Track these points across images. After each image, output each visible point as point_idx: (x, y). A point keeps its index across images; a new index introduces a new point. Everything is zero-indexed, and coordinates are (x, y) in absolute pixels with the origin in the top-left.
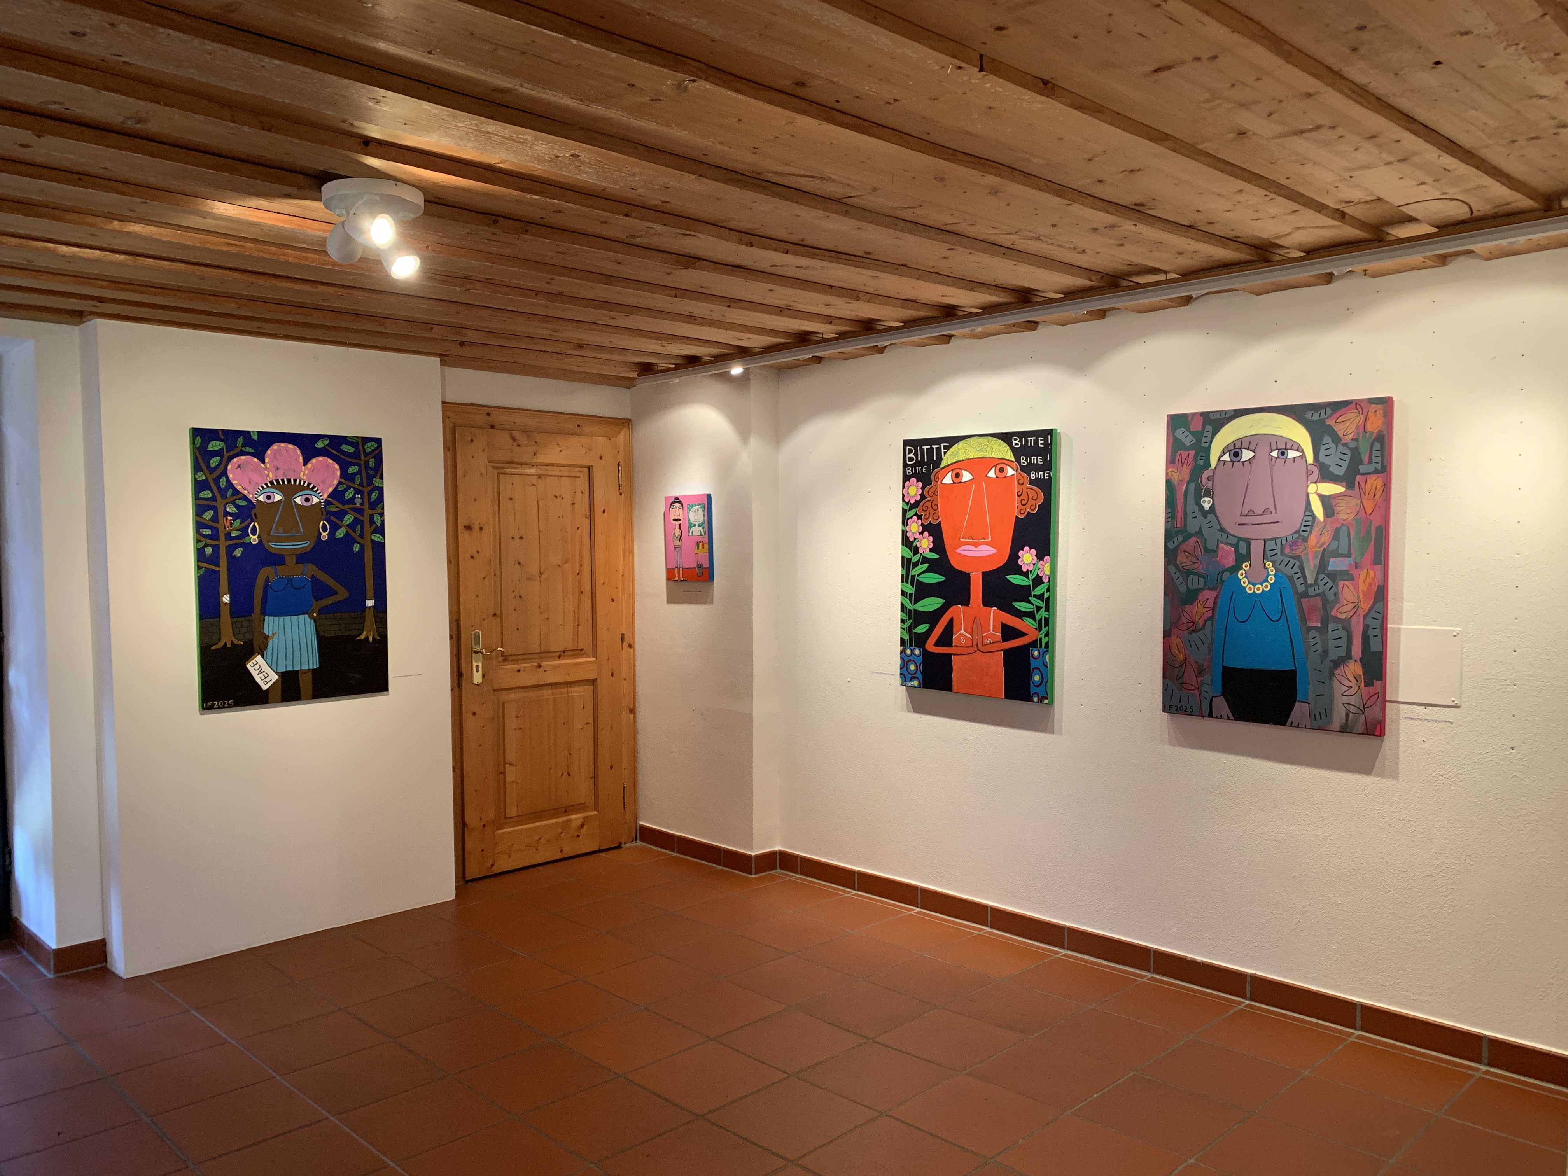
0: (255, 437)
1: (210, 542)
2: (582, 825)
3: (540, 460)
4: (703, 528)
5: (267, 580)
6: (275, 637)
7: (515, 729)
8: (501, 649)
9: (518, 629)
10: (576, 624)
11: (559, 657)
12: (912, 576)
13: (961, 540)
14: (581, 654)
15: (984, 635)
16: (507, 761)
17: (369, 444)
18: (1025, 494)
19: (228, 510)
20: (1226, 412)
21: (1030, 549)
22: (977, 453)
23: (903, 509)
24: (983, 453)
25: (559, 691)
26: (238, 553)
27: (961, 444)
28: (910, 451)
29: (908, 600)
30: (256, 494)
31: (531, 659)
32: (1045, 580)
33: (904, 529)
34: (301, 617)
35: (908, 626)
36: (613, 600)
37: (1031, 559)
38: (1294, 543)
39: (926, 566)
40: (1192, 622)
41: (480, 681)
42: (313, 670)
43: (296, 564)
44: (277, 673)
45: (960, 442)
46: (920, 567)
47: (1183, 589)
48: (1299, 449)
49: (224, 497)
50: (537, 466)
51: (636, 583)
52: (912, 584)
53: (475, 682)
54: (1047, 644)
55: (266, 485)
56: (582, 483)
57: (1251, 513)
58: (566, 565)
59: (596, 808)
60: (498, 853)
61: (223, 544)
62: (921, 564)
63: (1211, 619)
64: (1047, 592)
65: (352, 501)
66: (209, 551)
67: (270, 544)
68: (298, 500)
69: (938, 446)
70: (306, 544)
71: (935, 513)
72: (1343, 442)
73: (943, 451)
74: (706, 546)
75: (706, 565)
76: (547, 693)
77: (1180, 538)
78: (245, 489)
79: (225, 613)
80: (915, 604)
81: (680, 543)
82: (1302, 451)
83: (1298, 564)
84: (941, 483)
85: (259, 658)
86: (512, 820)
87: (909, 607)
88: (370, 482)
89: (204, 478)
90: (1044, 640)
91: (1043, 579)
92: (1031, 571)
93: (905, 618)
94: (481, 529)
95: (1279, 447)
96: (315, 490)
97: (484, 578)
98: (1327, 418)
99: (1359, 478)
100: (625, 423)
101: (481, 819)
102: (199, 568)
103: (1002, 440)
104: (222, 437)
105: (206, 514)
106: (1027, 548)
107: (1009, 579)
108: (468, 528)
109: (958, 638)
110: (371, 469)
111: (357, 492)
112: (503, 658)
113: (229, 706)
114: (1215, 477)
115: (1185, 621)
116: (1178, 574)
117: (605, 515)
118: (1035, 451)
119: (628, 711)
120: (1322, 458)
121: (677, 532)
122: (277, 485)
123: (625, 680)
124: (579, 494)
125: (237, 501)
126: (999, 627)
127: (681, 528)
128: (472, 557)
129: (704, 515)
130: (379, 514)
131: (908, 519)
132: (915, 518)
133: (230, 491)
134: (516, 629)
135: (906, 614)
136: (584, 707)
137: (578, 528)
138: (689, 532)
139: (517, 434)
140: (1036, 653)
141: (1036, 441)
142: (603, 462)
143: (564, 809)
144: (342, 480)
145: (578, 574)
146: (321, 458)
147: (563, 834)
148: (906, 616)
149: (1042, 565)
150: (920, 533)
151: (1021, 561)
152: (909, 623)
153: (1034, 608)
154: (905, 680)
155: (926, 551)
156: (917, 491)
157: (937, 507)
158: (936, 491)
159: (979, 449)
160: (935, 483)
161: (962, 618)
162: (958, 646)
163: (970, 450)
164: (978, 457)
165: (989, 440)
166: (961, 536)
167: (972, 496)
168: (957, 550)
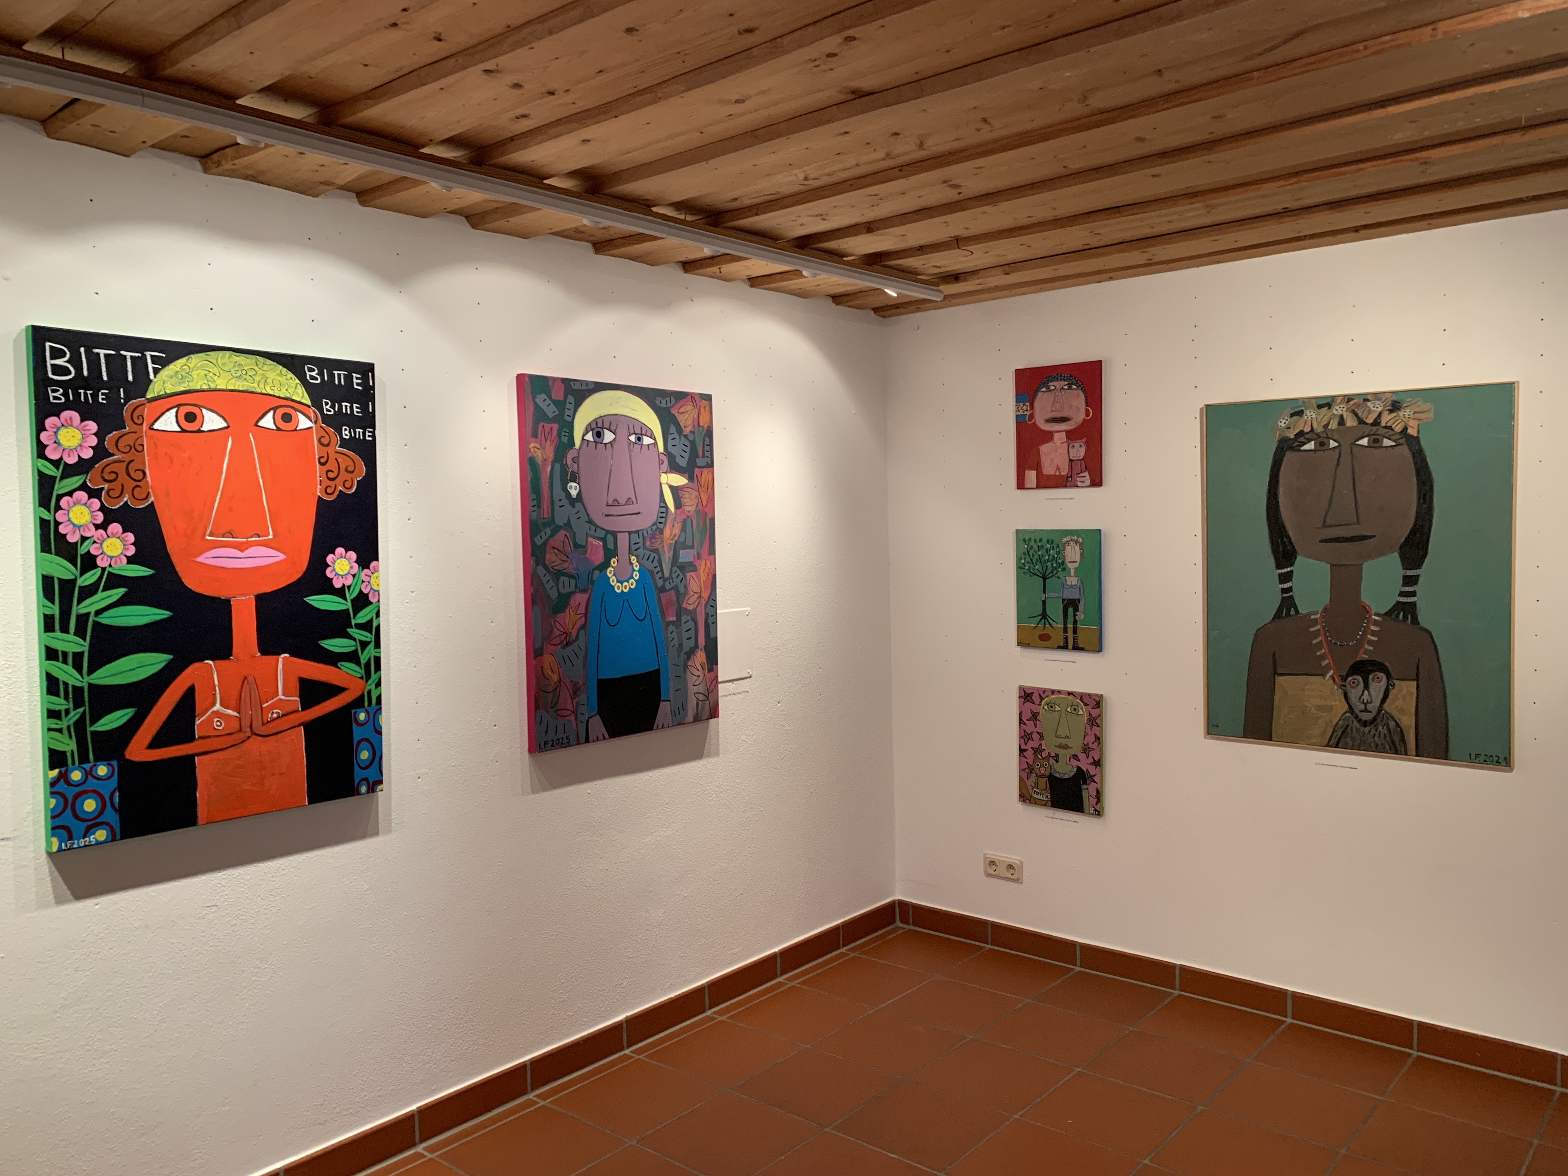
12: (79, 617)
13: (208, 538)
15: (264, 706)
18: (332, 461)
20: (587, 383)
21: (346, 552)
22: (233, 381)
23: (40, 475)
24: (245, 383)
27: (195, 360)
28: (57, 354)
29: (69, 668)
32: (373, 599)
33: (46, 516)
35: (71, 722)
37: (348, 568)
38: (653, 537)
39: (118, 593)
40: (565, 633)
45: (192, 356)
46: (100, 595)
47: (554, 595)
48: (652, 436)
52: (80, 632)
54: (379, 699)
57: (616, 503)
62: (104, 590)
63: (583, 627)
64: (375, 618)
69: (139, 354)
71: (137, 486)
72: (685, 433)
73: (150, 366)
77: (548, 531)
80: (91, 672)
82: (655, 439)
83: (656, 558)
84: (151, 429)
87: (71, 682)
90: (374, 695)
91: (370, 598)
92: (349, 587)
93: (63, 708)
95: (636, 432)
98: (672, 407)
99: (697, 471)
103: (284, 366)
106: (340, 550)
107: (310, 602)
109: (210, 720)
114: (581, 459)
115: (557, 633)
116: (548, 577)
118: (347, 393)
120: (670, 448)
126: (296, 685)
131: (60, 497)
132: (82, 495)
135: (66, 698)
140: (362, 716)
141: (349, 379)
148: (65, 702)
149: (366, 575)
150: (97, 527)
151: (331, 572)
152: (74, 715)
153: (356, 645)
154: (71, 838)
155: (116, 563)
156: (83, 438)
157: (139, 475)
158: (139, 442)
159: (238, 375)
160: (135, 428)
161: (216, 682)
162: (209, 737)
163: (218, 374)
164: (237, 388)
165: (258, 362)
166: (208, 532)
167: (229, 460)
168: (201, 559)
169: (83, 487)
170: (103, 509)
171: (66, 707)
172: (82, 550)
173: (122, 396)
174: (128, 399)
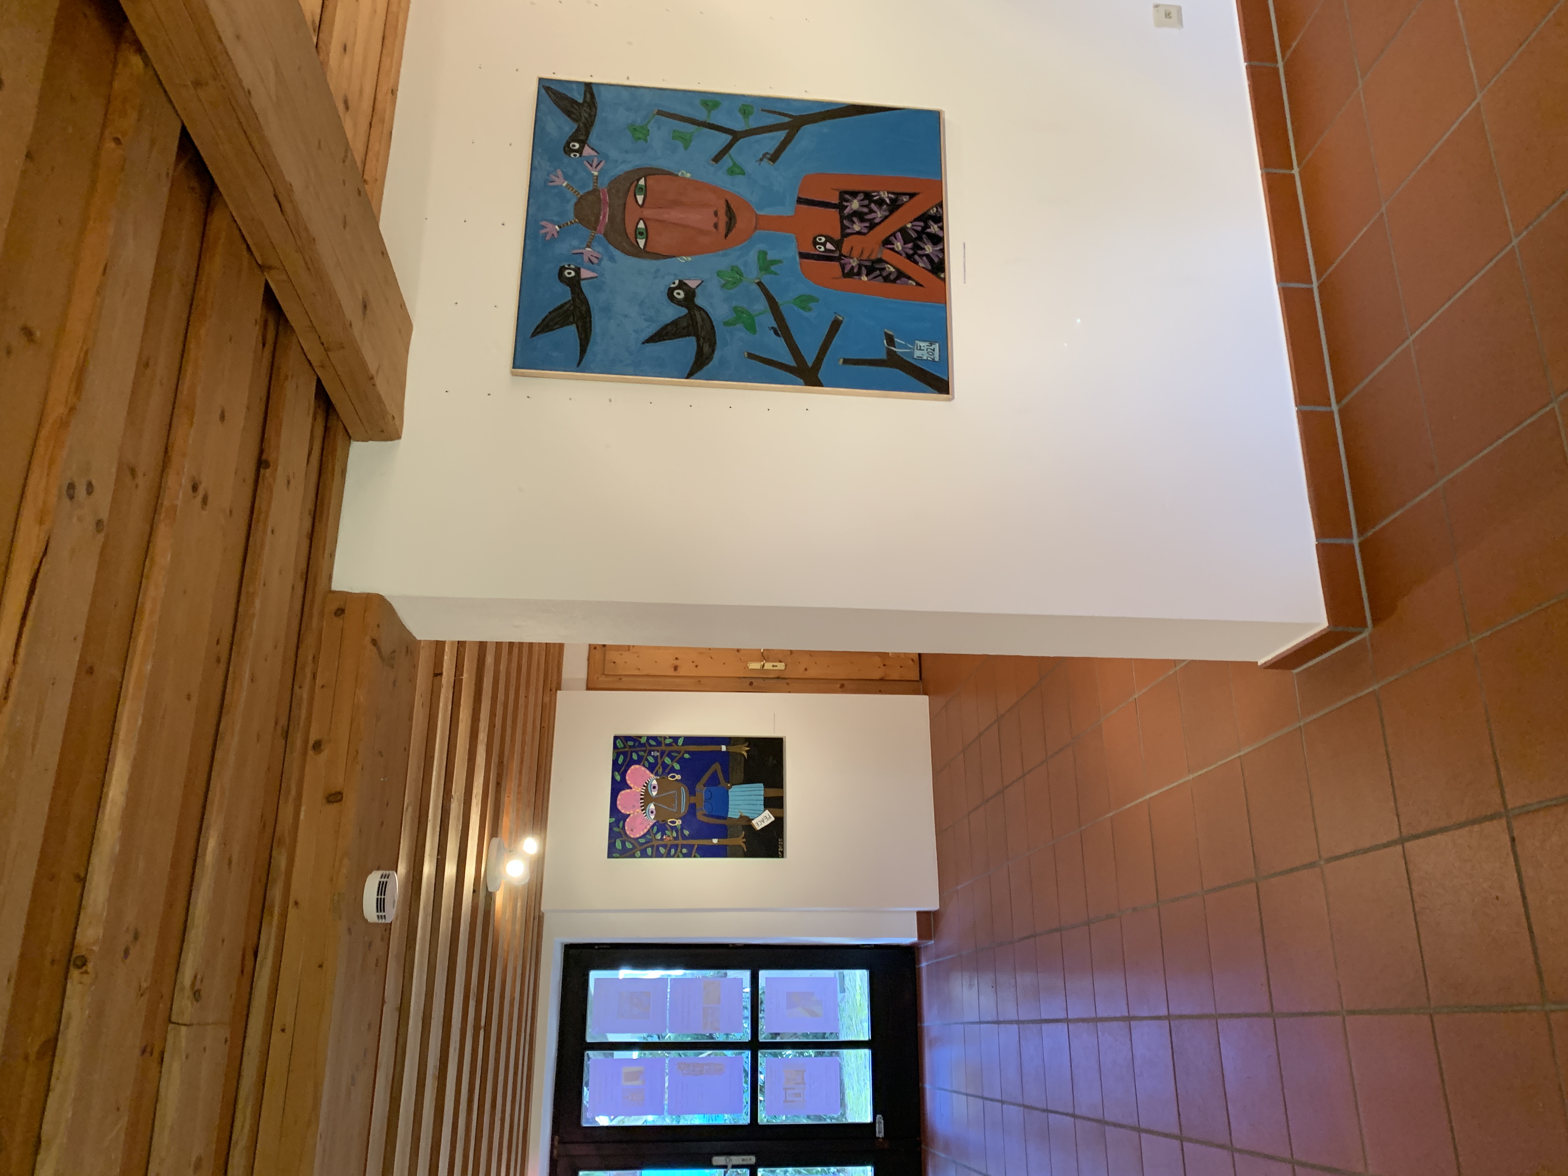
0: (613, 820)
1: (679, 850)
5: (705, 815)
6: (742, 811)
17: (618, 744)
19: (659, 838)
30: (650, 820)
34: (729, 794)
41: (783, 664)
42: (765, 787)
43: (695, 796)
44: (764, 811)
53: (783, 668)
55: (644, 813)
65: (655, 758)
67: (682, 812)
70: (683, 789)
78: (646, 827)
79: (724, 842)
88: (643, 745)
89: (639, 852)
94: (677, 659)
96: (648, 782)
97: (711, 657)
101: (879, 667)
102: (695, 857)
104: (613, 841)
105: (661, 851)
108: (676, 668)
110: (634, 744)
111: (649, 754)
113: (783, 841)
122: (644, 807)
128: (696, 666)
130: (665, 740)
146: (627, 778)
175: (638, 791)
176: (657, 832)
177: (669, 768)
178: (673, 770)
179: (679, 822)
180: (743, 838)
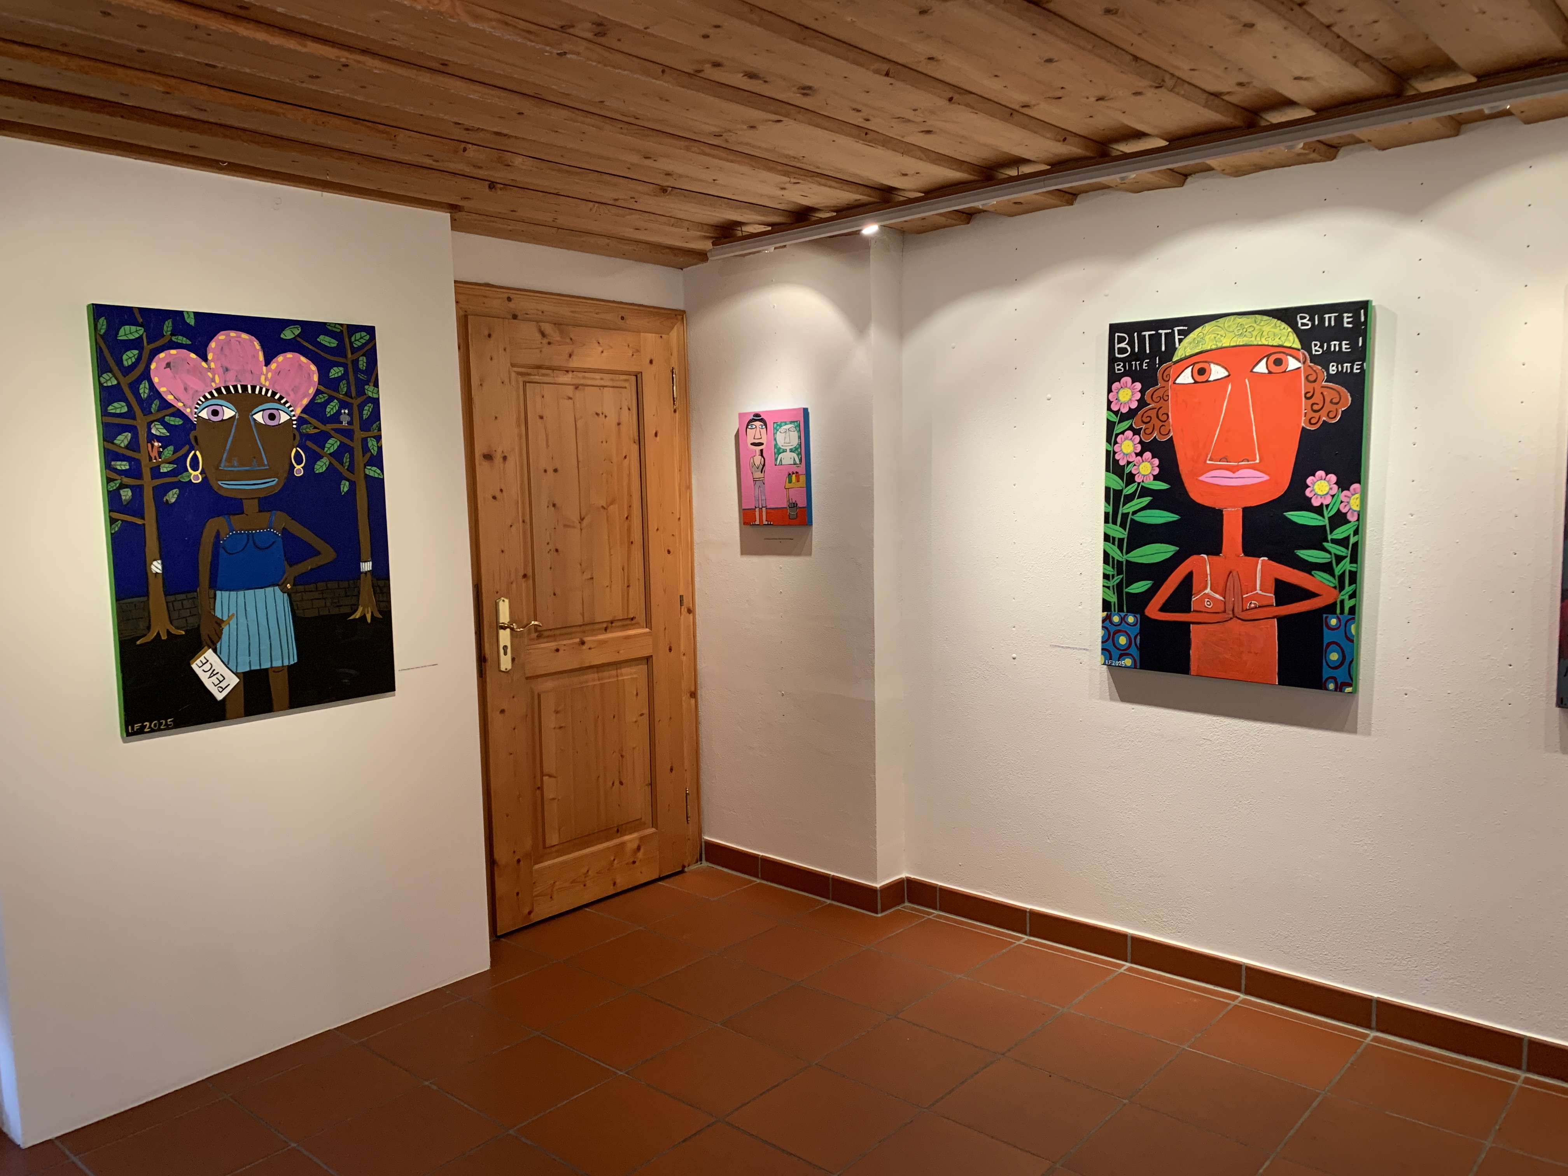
0: (191, 321)
1: (127, 481)
2: (639, 848)
3: (575, 363)
4: (798, 455)
5: (218, 536)
6: (233, 622)
7: (555, 728)
8: (536, 623)
9: (555, 594)
10: (626, 585)
11: (606, 629)
12: (1123, 514)
13: (1208, 462)
14: (632, 625)
15: (1244, 596)
16: (545, 772)
17: (358, 335)
18: (1318, 393)
19: (154, 431)
21: (1327, 475)
22: (1235, 339)
23: (1108, 421)
24: (1245, 339)
25: (606, 674)
26: (172, 496)
27: (1208, 327)
28: (1121, 339)
29: (1115, 548)
30: (196, 408)
31: (571, 634)
32: (1352, 518)
33: (1110, 449)
34: (270, 589)
35: (1115, 583)
36: (669, 552)
37: (1327, 489)
39: (1146, 500)
41: (509, 667)
42: (290, 667)
43: (260, 511)
44: (236, 674)
45: (1206, 325)
46: (1136, 501)
49: (147, 411)
50: (573, 371)
51: (695, 527)
52: (1123, 525)
53: (503, 668)
54: (1352, 610)
55: (211, 393)
56: (628, 397)
58: (612, 507)
59: (654, 824)
60: (537, 896)
61: (148, 484)
62: (1137, 498)
64: (1354, 535)
65: (337, 416)
66: (126, 494)
67: (220, 483)
68: (259, 417)
69: (1170, 331)
70: (273, 482)
71: (1163, 425)
73: (1177, 337)
74: (803, 478)
75: (802, 503)
76: (591, 679)
78: (178, 400)
79: (156, 589)
80: (1128, 552)
81: (762, 475)
84: (1174, 383)
85: (209, 654)
86: (554, 849)
87: (1117, 558)
88: (361, 392)
89: (115, 382)
90: (1348, 604)
91: (1349, 517)
92: (1327, 506)
93: (1111, 573)
94: (505, 458)
96: (283, 401)
97: (511, 526)
100: (677, 316)
101: (514, 852)
102: (112, 521)
103: (1279, 319)
104: (141, 320)
105: (120, 437)
106: (1320, 473)
107: (1287, 516)
108: (488, 457)
109: (1202, 600)
110: (362, 372)
111: (343, 405)
112: (536, 634)
113: (168, 728)
117: (658, 438)
118: (1338, 332)
119: (689, 695)
121: (758, 460)
122: (226, 394)
123: (684, 654)
124: (625, 409)
125: (167, 419)
126: (1272, 585)
127: (764, 455)
128: (494, 498)
129: (800, 437)
130: (374, 437)
131: (1117, 435)
132: (1129, 433)
133: (157, 402)
134: (552, 593)
135: (1113, 568)
136: (637, 694)
137: (625, 457)
138: (776, 460)
139: (547, 328)
140: (1334, 622)
141: (1339, 320)
142: (654, 368)
143: (616, 829)
144: (322, 388)
145: (627, 518)
146: (289, 355)
147: (616, 862)
148: (1112, 570)
149: (1345, 496)
150: (1137, 455)
151: (1311, 491)
152: (1117, 579)
153: (1331, 558)
154: (1111, 659)
155: (1147, 479)
156: (1133, 395)
157: (1164, 418)
158: (1166, 394)
159: (1240, 333)
160: (1163, 384)
161: (1208, 572)
162: (1201, 612)
163: (1224, 335)
164: (1238, 344)
165: (1257, 320)
166: (1209, 458)
167: (1228, 401)
168: (1202, 478)
169: (1131, 428)
170: (1141, 442)
171: (1113, 573)
172: (1127, 471)
173: (1157, 362)
174: (1161, 364)
175: (263, 378)
176: (166, 426)
177: (318, 450)
178: (313, 458)
179: (196, 477)
180: (168, 632)
